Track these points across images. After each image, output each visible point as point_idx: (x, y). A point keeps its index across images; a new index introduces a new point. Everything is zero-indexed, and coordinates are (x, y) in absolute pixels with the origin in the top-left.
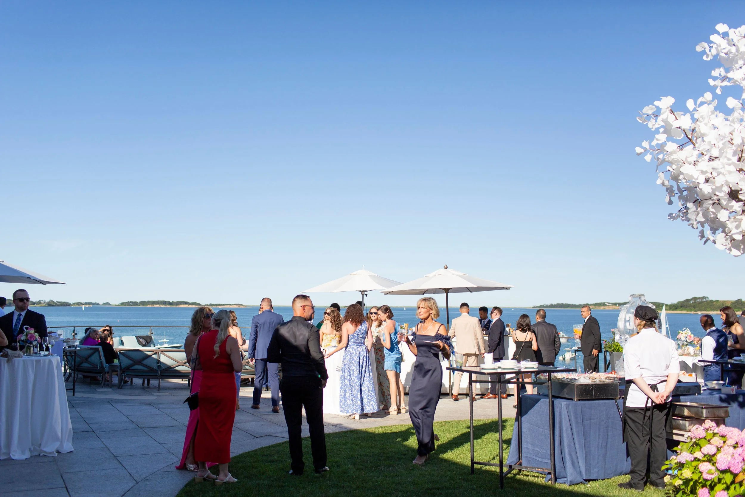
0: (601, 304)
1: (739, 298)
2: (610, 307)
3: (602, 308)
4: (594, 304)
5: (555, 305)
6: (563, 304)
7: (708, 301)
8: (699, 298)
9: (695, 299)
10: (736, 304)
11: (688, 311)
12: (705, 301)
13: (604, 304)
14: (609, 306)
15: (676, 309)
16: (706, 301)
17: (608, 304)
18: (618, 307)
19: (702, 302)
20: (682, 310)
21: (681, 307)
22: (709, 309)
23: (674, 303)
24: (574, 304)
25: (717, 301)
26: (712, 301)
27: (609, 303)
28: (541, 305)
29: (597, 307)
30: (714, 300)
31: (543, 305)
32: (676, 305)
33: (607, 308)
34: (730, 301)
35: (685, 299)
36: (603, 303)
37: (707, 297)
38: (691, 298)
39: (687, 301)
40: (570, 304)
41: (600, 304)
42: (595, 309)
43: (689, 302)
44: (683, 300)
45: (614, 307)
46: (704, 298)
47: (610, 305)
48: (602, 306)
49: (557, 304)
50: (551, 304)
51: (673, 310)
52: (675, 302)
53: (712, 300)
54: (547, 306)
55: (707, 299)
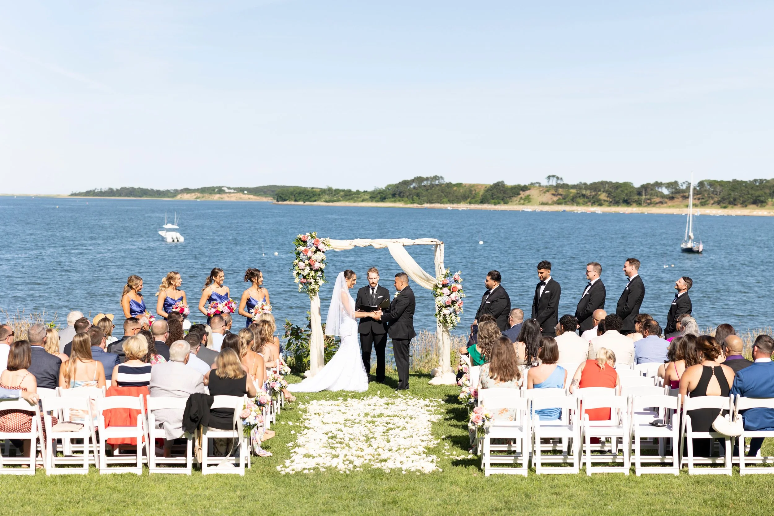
0: (214, 190)
1: (500, 180)
2: (232, 195)
3: (216, 197)
4: (198, 189)
5: (117, 190)
6: (133, 188)
7: (443, 184)
8: (427, 179)
9: (419, 180)
10: (495, 190)
11: (406, 202)
12: (437, 185)
13: (220, 190)
14: (230, 193)
15: (385, 198)
16: (440, 185)
17: (227, 190)
18: (247, 196)
19: (432, 186)
20: (395, 201)
21: (394, 195)
22: (445, 200)
23: (380, 187)
24: (155, 188)
25: (459, 185)
26: (449, 185)
27: (229, 188)
28: (89, 190)
29: (206, 195)
30: (454, 182)
31: (94, 191)
32: (384, 191)
33: (226, 198)
34: (482, 185)
35: (401, 181)
36: (217, 187)
37: (442, 178)
38: (413, 178)
39: (405, 183)
40: (147, 190)
41: (211, 190)
42: (204, 199)
43: (408, 186)
44: (397, 182)
45: (240, 195)
46: (436, 178)
47: (232, 191)
48: (216, 193)
49: (122, 188)
50: (110, 189)
51: (377, 201)
52: (382, 186)
53: (451, 183)
54: (101, 192)
55: (441, 181)
